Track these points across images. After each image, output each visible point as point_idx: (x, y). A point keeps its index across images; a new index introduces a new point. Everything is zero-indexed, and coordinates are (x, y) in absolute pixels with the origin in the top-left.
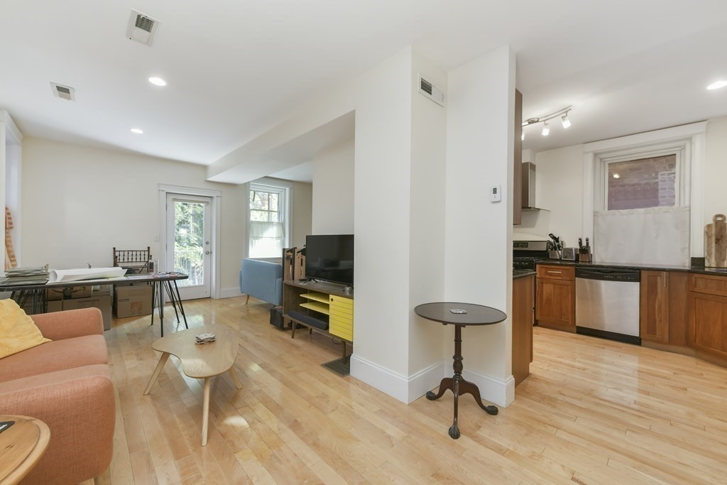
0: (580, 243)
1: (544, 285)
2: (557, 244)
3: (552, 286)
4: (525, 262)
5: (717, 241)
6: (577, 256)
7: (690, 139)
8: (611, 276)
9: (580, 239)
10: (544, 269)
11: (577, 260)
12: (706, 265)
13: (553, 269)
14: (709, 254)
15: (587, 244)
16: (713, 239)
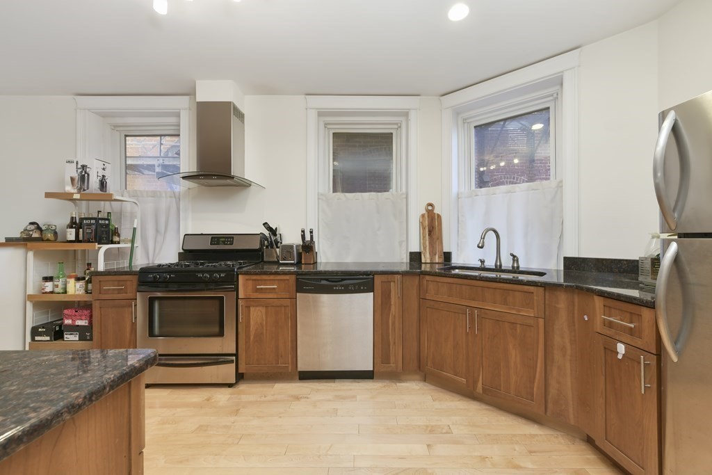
0: (303, 237)
1: (251, 308)
2: (273, 238)
3: (263, 310)
4: (219, 272)
5: (430, 232)
6: (300, 255)
7: (406, 114)
8: (342, 286)
9: (303, 231)
10: (250, 282)
11: (299, 263)
12: (423, 261)
13: (265, 282)
14: (425, 248)
15: (312, 237)
16: (427, 230)
